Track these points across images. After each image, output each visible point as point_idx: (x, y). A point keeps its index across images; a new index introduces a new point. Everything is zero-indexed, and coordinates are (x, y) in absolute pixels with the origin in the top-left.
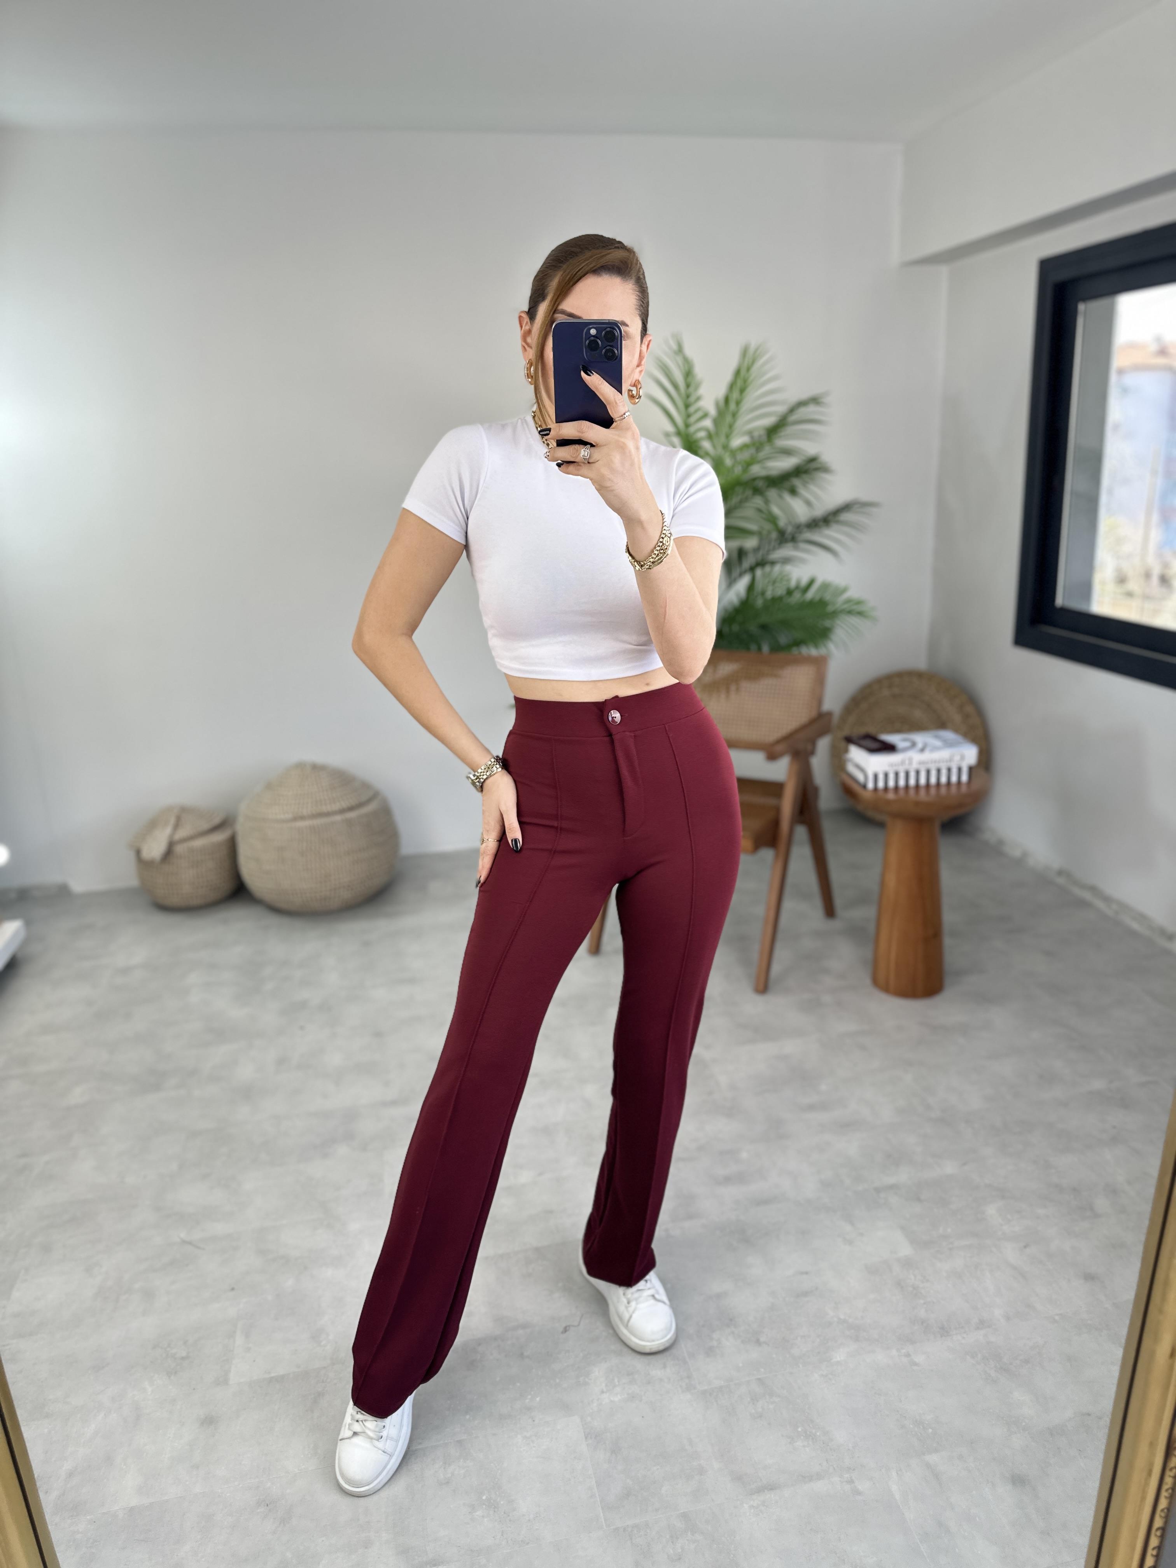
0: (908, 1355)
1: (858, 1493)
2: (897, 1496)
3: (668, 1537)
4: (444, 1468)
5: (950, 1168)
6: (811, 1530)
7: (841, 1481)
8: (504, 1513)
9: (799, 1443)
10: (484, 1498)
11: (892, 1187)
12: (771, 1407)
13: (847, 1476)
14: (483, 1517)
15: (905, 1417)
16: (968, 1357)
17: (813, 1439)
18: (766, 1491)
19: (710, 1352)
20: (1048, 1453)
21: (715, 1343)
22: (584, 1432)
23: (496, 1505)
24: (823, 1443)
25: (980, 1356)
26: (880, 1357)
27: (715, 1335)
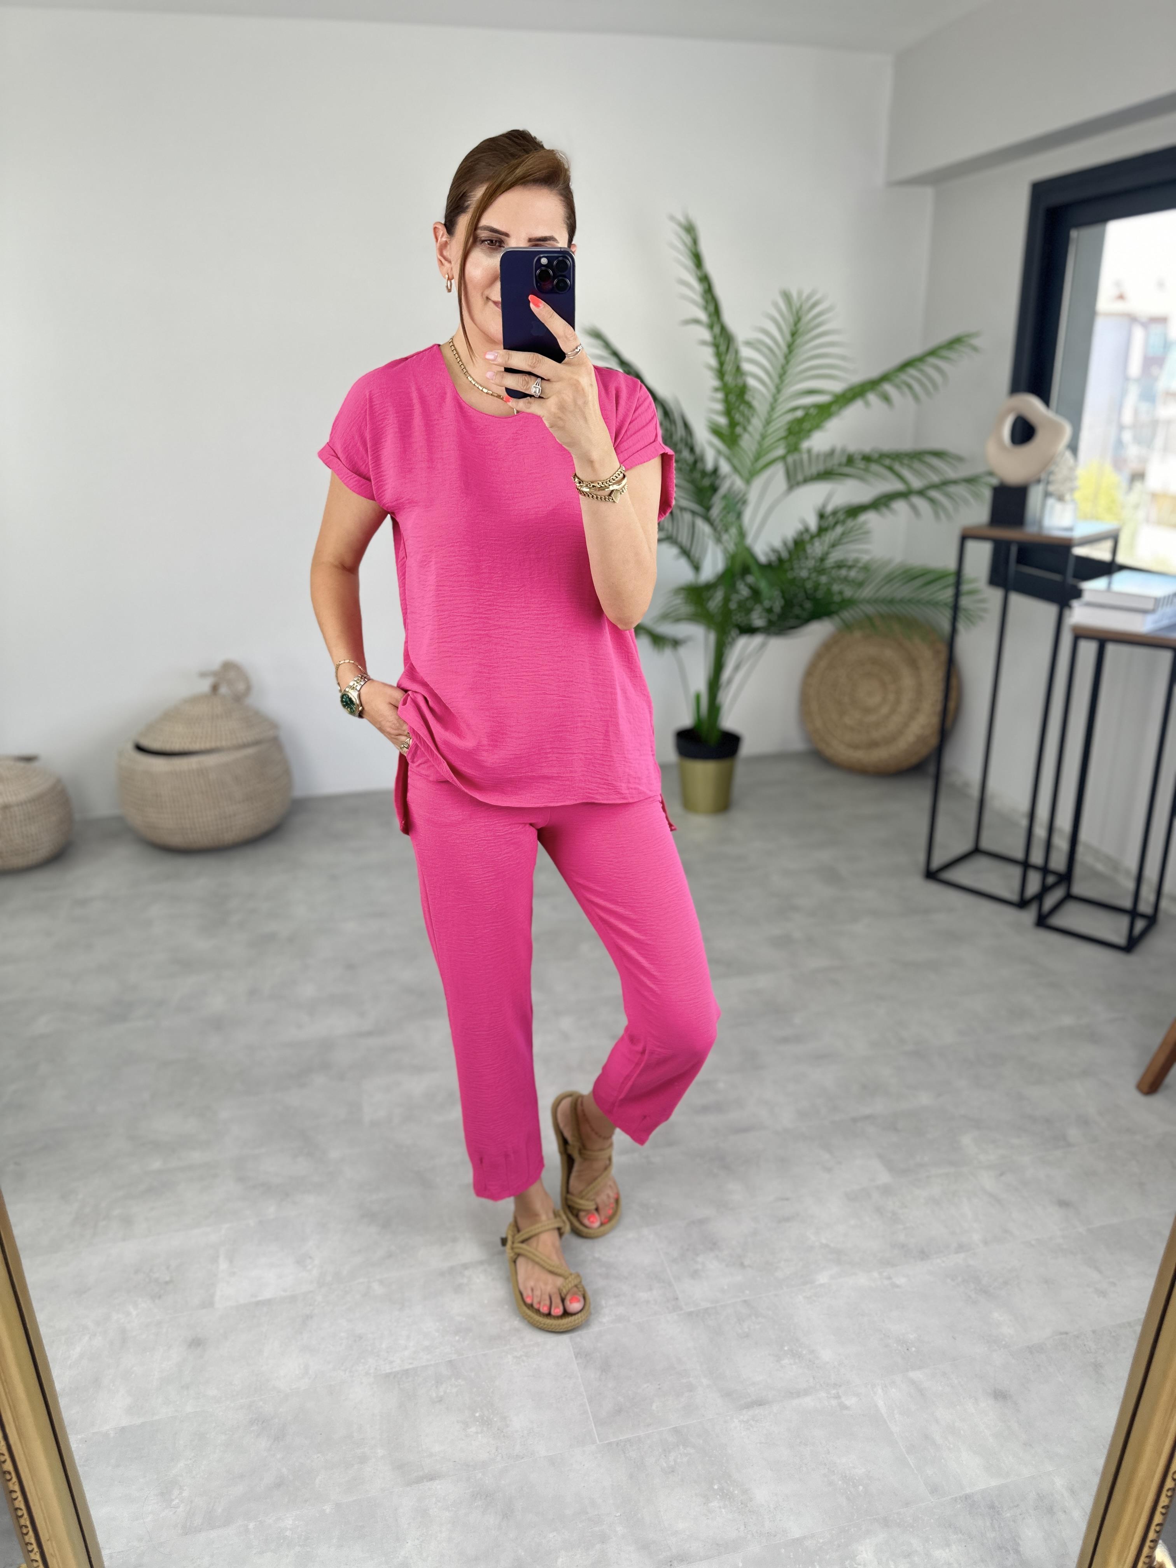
0: (889, 1278)
1: (846, 1408)
2: (883, 1410)
3: (660, 1450)
4: (437, 1387)
5: (925, 1099)
6: (801, 1443)
7: (827, 1397)
8: (498, 1429)
9: (786, 1361)
10: (477, 1415)
11: (867, 1118)
12: (757, 1327)
13: (834, 1392)
14: (477, 1433)
15: (889, 1336)
16: (949, 1280)
17: (799, 1357)
18: (755, 1406)
19: (695, 1275)
20: (1028, 1370)
21: (699, 1267)
22: (574, 1352)
23: (490, 1422)
24: (810, 1361)
25: (960, 1279)
26: (862, 1280)
27: (700, 1259)
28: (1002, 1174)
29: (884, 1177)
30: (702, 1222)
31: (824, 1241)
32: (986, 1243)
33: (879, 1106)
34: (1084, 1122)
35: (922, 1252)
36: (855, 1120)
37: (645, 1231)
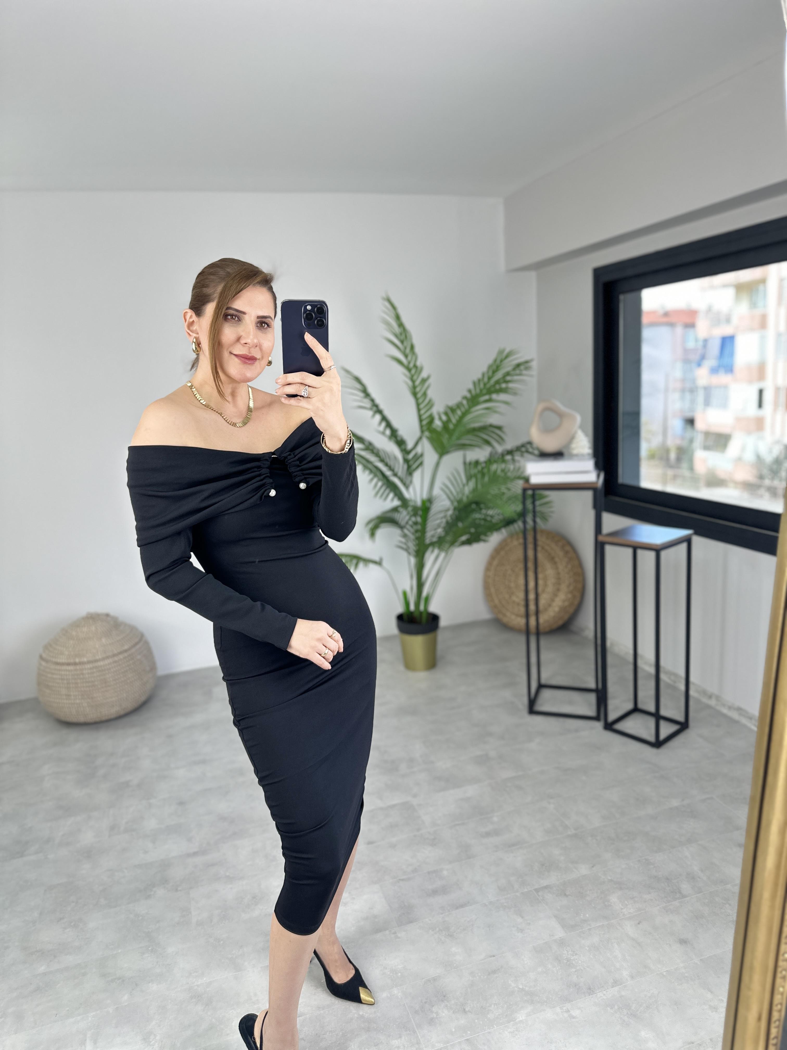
11: (546, 887)
19: (431, 1022)
21: (434, 1015)
25: (616, 1007)
26: (549, 1014)
27: (434, 1009)
28: (639, 924)
29: (560, 933)
30: (435, 979)
31: (521, 987)
32: (632, 977)
33: (553, 879)
34: (691, 877)
35: (590, 989)
36: (537, 890)
37: (395, 991)
